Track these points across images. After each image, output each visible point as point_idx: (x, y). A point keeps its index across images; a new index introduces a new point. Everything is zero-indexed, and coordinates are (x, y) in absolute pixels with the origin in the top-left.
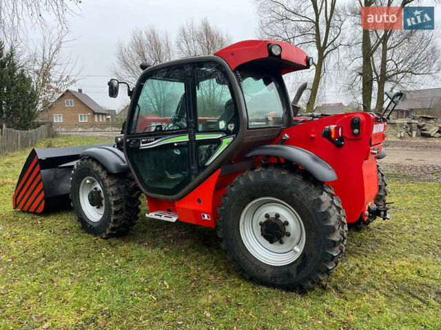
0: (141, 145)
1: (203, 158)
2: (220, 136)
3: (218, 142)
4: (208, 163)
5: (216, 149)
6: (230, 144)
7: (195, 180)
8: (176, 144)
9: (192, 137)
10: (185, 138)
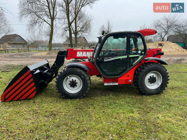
0: (105, 60)
1: (132, 63)
2: (139, 55)
3: (138, 57)
4: (133, 64)
5: (137, 59)
6: (142, 58)
7: (128, 69)
8: (121, 59)
9: (128, 56)
10: (126, 57)
